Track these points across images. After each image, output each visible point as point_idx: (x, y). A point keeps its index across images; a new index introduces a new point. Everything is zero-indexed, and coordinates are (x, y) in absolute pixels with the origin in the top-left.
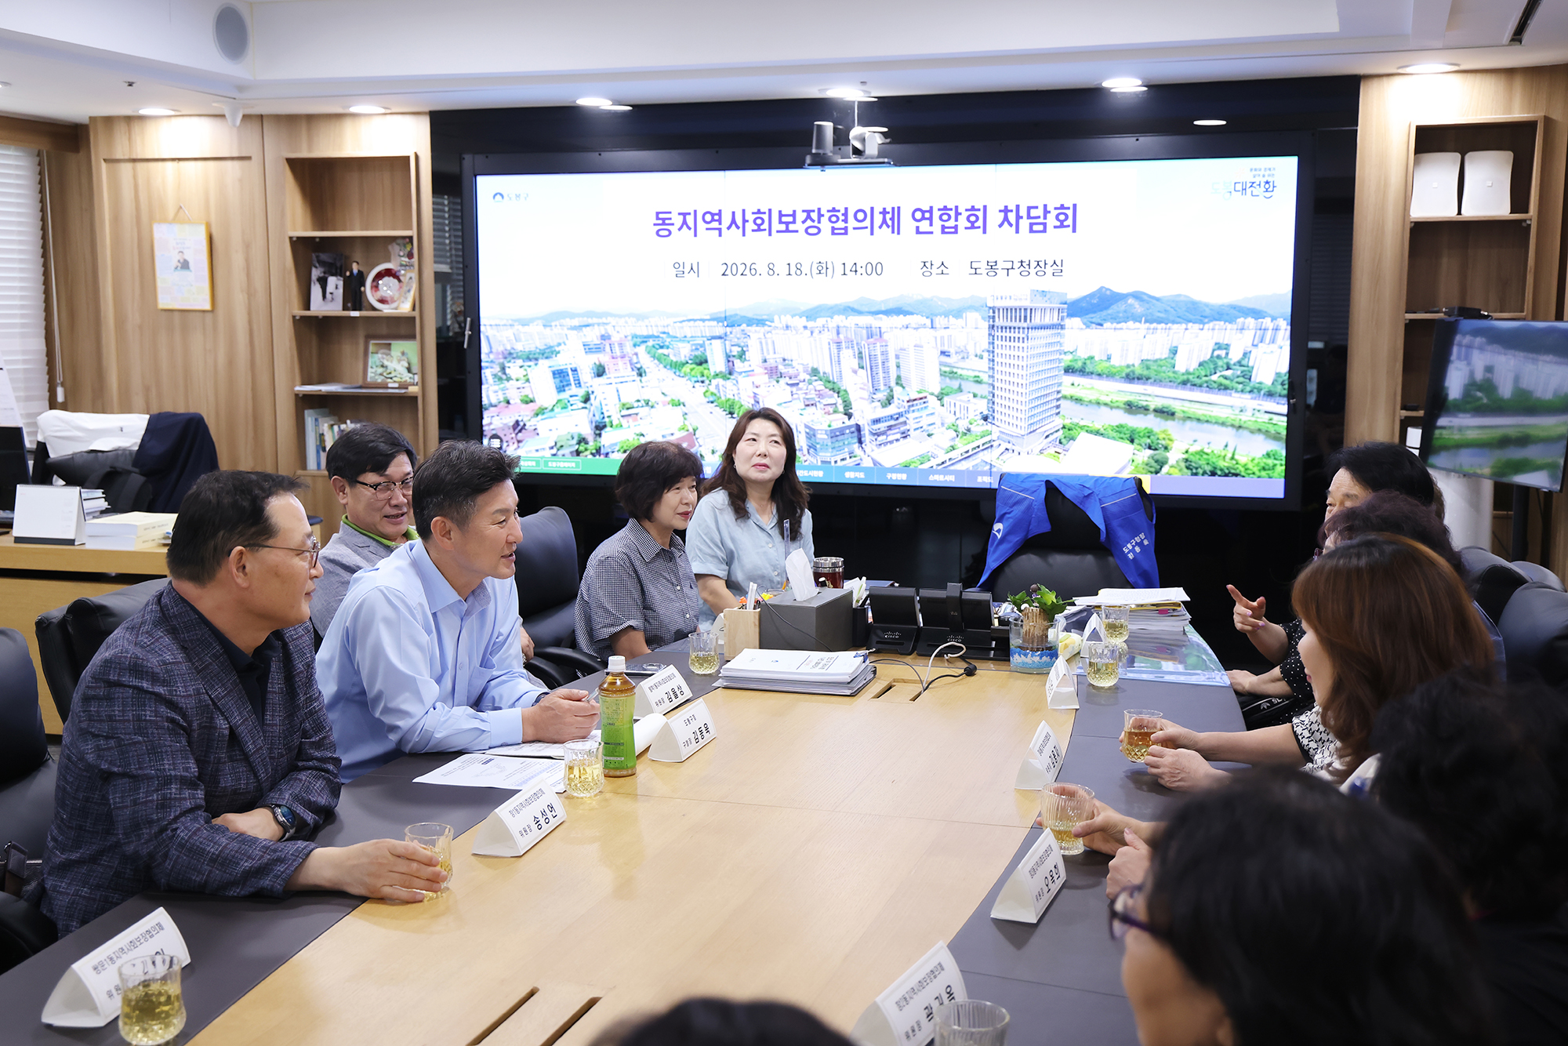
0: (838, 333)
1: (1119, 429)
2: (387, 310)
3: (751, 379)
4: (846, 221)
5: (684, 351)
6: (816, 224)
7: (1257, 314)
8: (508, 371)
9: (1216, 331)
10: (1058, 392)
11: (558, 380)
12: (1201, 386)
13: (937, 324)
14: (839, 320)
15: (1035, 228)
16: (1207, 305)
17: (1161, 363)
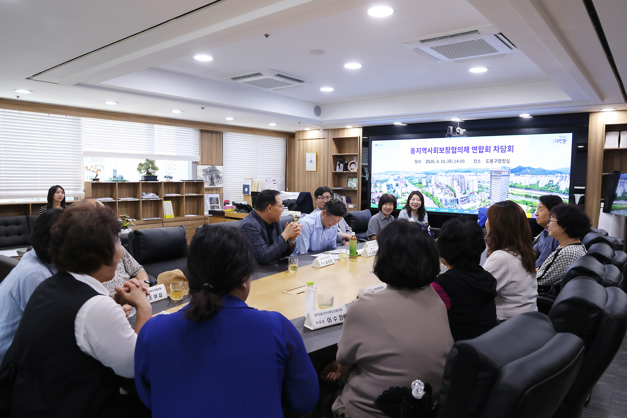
0: (453, 177)
1: (523, 201)
2: (352, 171)
3: (432, 187)
4: (456, 150)
5: (417, 181)
6: (449, 151)
7: (561, 173)
8: (377, 185)
9: (550, 177)
10: (508, 192)
11: (388, 187)
12: (545, 191)
13: (477, 175)
14: (453, 173)
15: (503, 151)
16: (547, 170)
17: (535, 185)
